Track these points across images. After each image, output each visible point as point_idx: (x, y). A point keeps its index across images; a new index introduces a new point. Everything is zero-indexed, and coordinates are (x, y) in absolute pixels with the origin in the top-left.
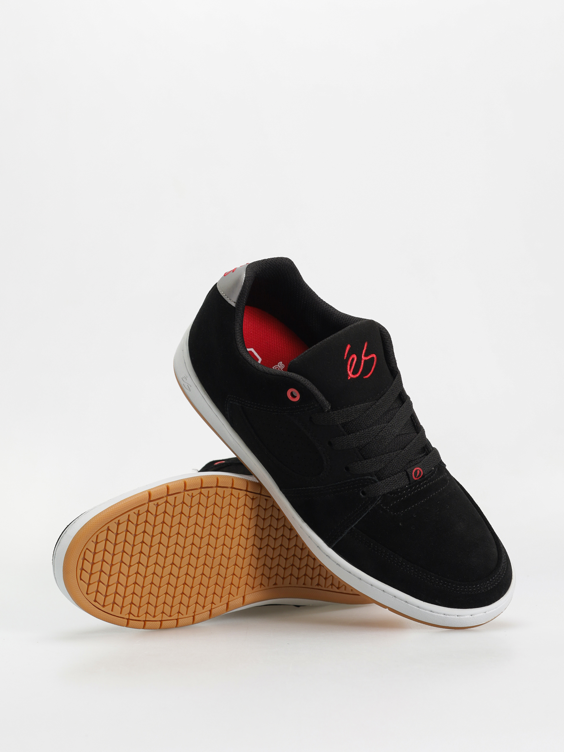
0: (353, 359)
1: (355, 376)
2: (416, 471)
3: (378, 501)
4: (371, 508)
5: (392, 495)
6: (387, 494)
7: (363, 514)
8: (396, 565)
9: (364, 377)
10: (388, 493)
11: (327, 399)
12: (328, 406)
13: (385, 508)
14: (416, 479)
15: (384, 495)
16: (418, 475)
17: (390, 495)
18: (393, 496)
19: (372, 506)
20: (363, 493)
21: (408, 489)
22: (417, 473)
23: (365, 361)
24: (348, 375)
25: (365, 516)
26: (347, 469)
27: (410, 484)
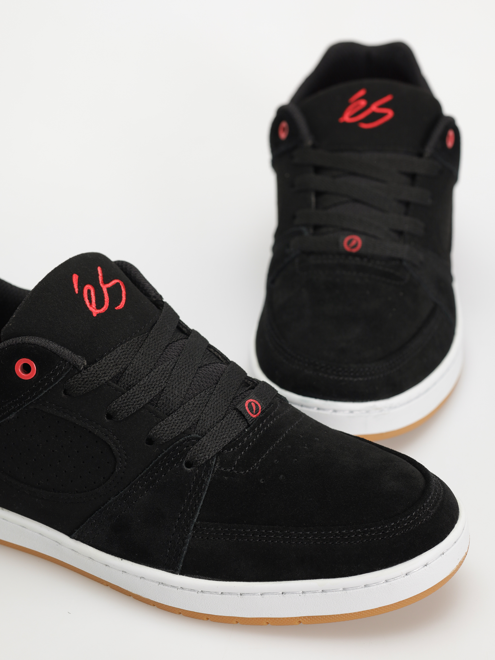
0: (89, 291)
1: (102, 310)
2: (250, 403)
3: (215, 465)
4: (209, 480)
5: (230, 450)
6: (223, 451)
7: (202, 495)
8: (282, 542)
9: (116, 308)
10: (224, 448)
11: (75, 352)
12: (81, 362)
13: (229, 470)
14: (254, 416)
15: (219, 454)
16: (254, 409)
17: (227, 451)
18: (233, 450)
19: (209, 476)
20: (189, 465)
21: (249, 432)
22: (252, 406)
23: (108, 289)
24: (90, 313)
25: (205, 496)
26: (150, 441)
27: (249, 426)
